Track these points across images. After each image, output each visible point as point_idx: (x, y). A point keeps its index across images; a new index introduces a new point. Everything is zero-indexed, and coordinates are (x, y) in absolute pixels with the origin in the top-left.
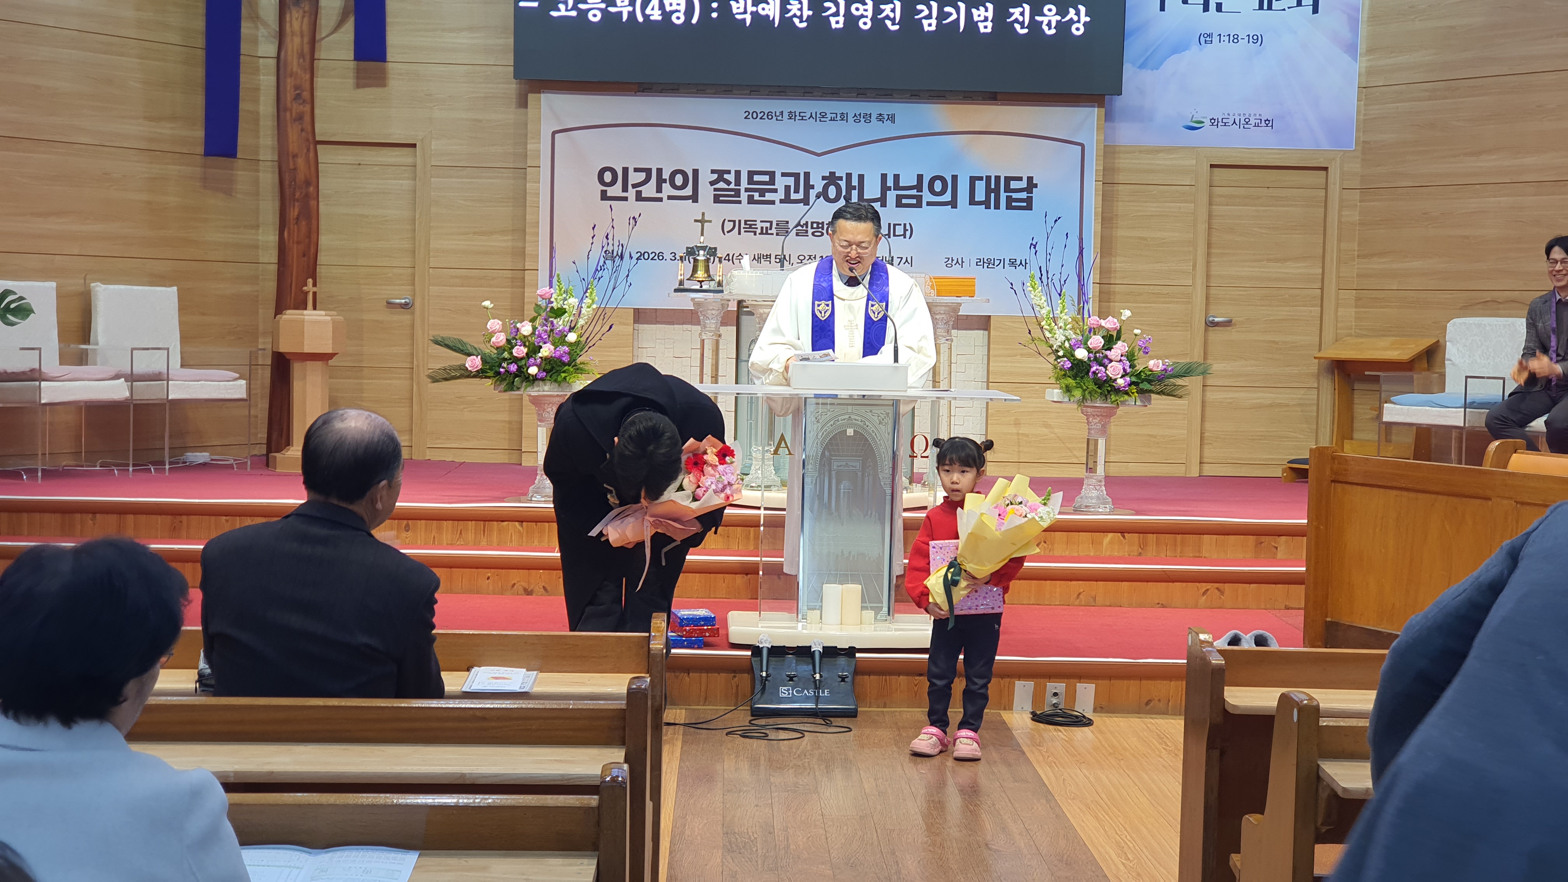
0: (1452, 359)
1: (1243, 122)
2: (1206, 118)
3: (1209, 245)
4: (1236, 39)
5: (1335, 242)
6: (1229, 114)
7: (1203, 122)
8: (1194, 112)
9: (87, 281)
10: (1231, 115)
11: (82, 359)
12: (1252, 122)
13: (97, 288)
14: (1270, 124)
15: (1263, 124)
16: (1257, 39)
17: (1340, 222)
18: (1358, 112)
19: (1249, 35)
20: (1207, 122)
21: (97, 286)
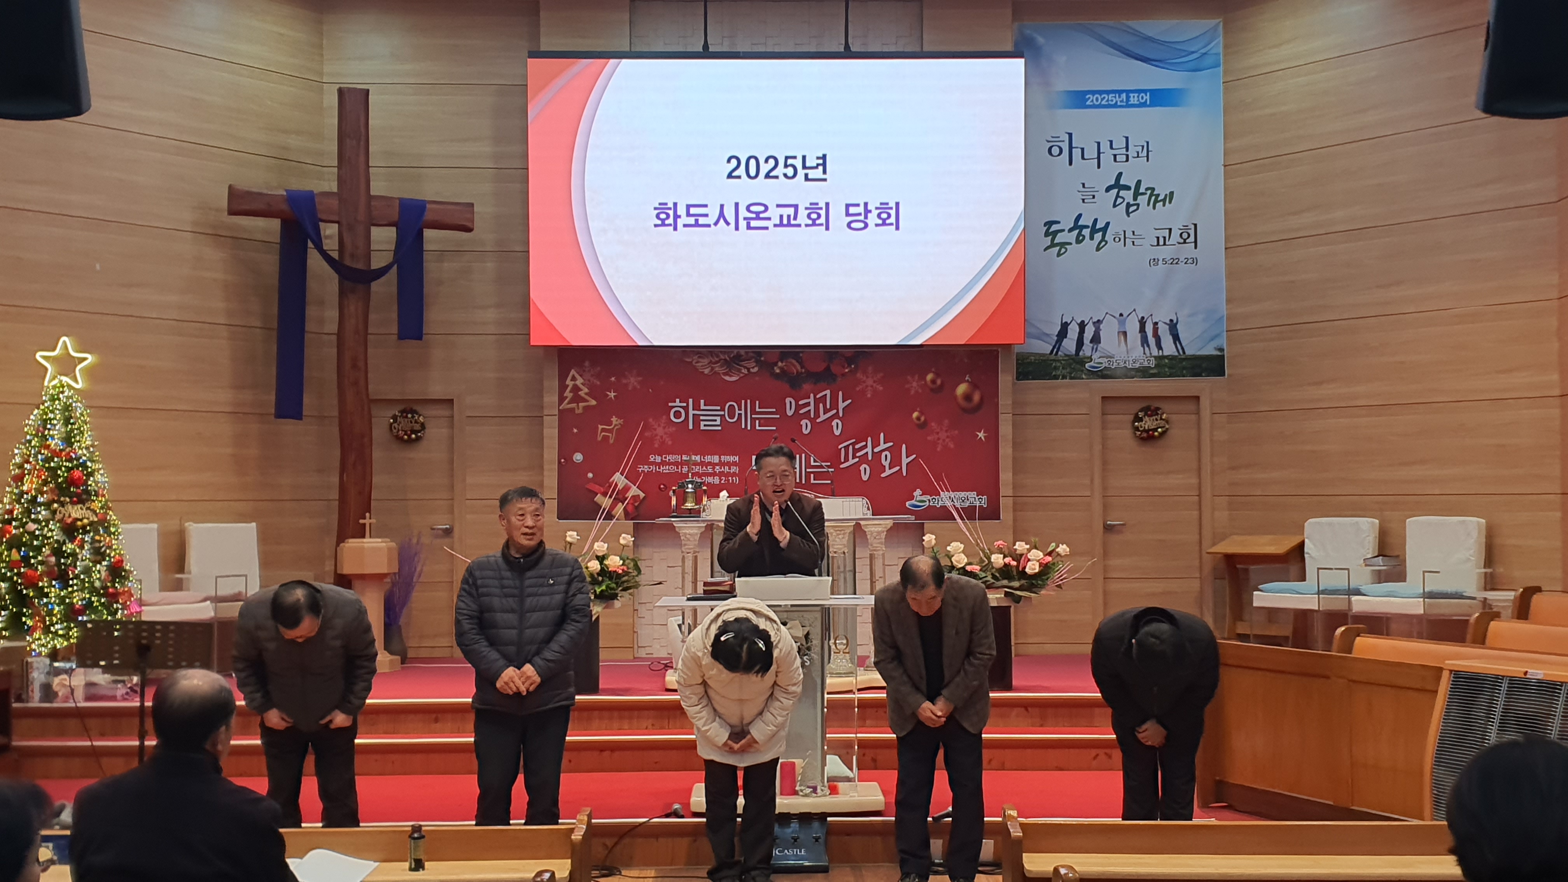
0: (1310, 552)
3: (1105, 463)
5: (1209, 458)
9: (182, 522)
11: (178, 586)
13: (191, 527)
17: (1211, 440)
21: (190, 525)
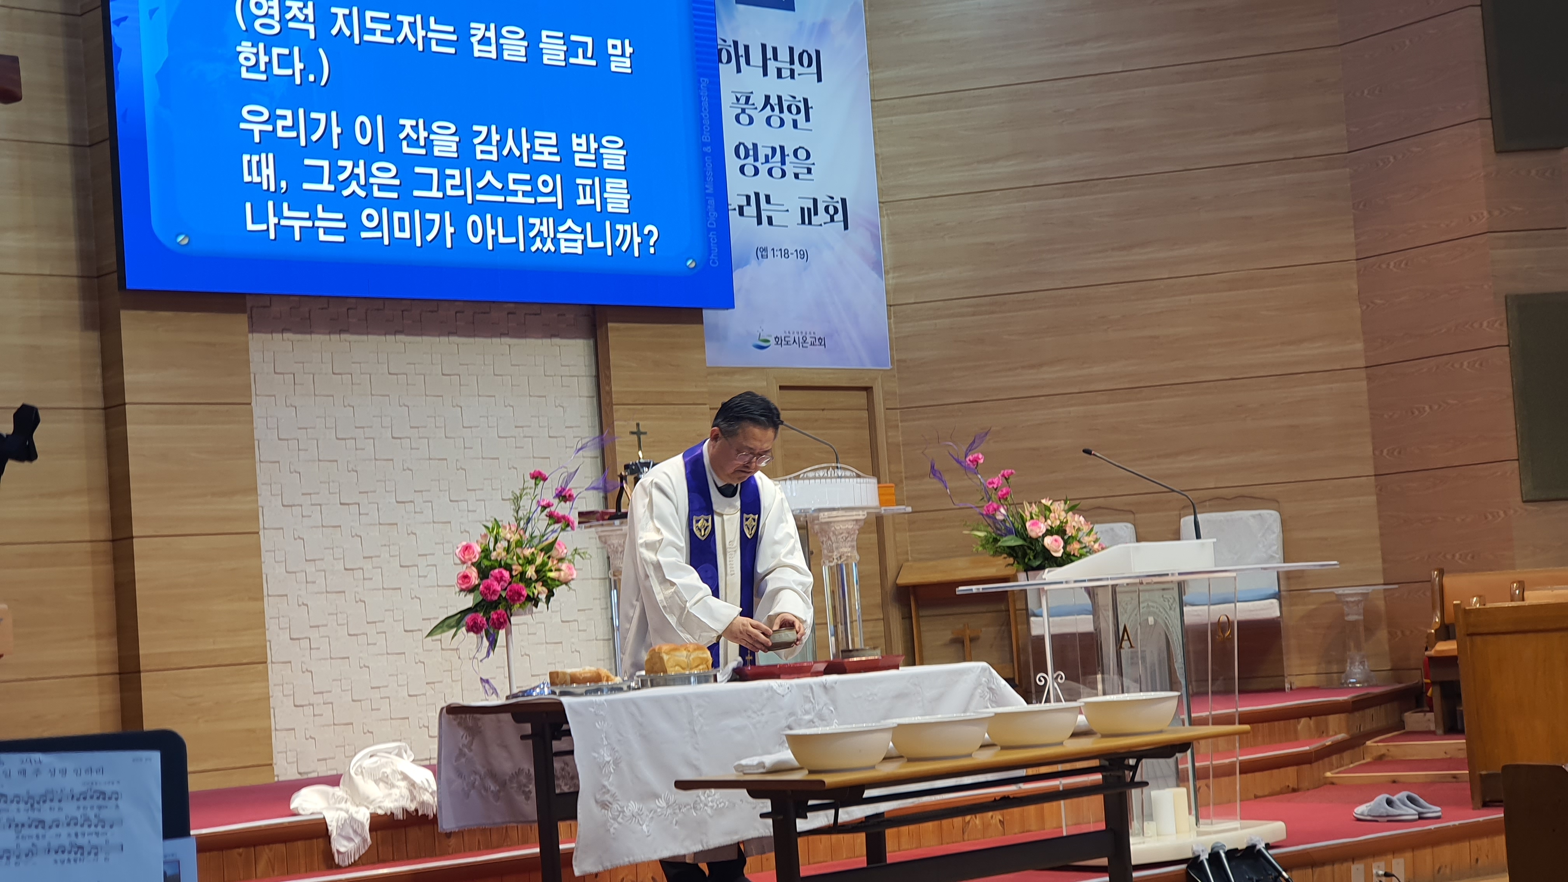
1: (801, 340)
2: (770, 336)
4: (786, 254)
6: (789, 333)
7: (768, 341)
8: (760, 330)
10: (791, 333)
12: (809, 340)
14: (823, 343)
15: (817, 342)
16: (803, 255)
18: (890, 330)
19: (796, 251)
20: (773, 341)
